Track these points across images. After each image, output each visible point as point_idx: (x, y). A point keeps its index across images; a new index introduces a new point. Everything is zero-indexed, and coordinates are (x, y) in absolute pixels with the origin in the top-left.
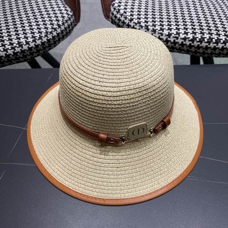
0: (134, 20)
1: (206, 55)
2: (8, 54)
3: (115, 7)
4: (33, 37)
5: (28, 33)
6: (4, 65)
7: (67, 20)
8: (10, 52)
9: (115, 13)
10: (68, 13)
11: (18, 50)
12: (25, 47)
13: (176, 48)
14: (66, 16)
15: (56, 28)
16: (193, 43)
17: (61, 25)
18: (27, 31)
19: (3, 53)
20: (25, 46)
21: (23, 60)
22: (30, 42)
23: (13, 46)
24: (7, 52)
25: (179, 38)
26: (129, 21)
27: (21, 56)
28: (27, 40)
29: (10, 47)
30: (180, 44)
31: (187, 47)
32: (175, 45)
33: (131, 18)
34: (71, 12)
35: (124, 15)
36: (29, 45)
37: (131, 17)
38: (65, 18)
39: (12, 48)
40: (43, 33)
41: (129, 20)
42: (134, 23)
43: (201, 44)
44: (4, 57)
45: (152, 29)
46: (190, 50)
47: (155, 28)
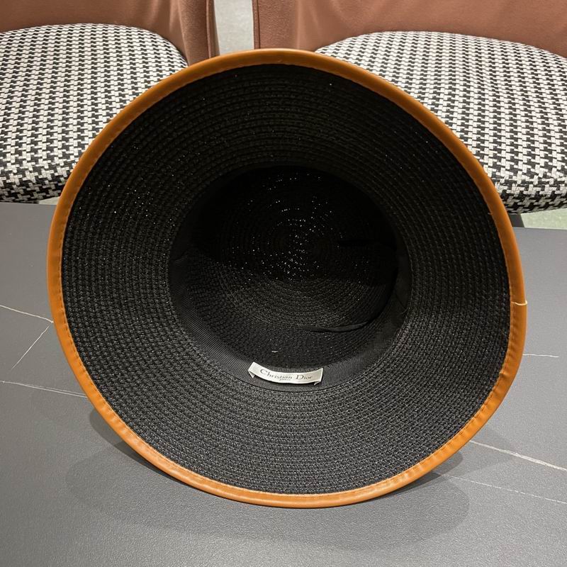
6: (48, 195)
19: (48, 172)
23: (69, 160)
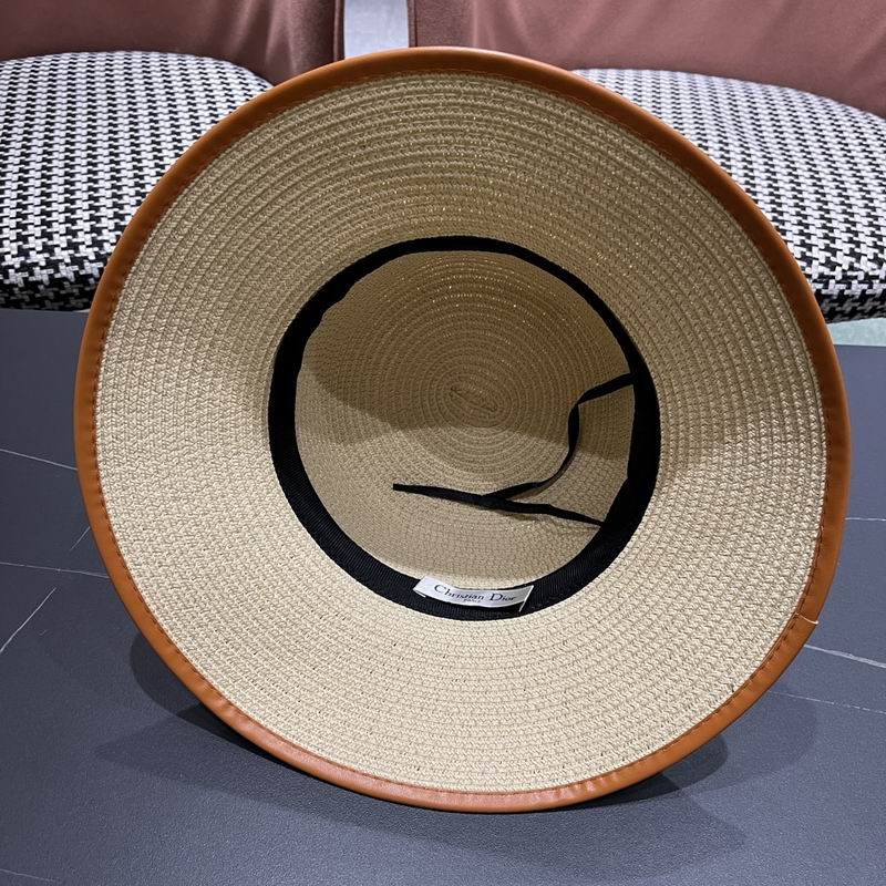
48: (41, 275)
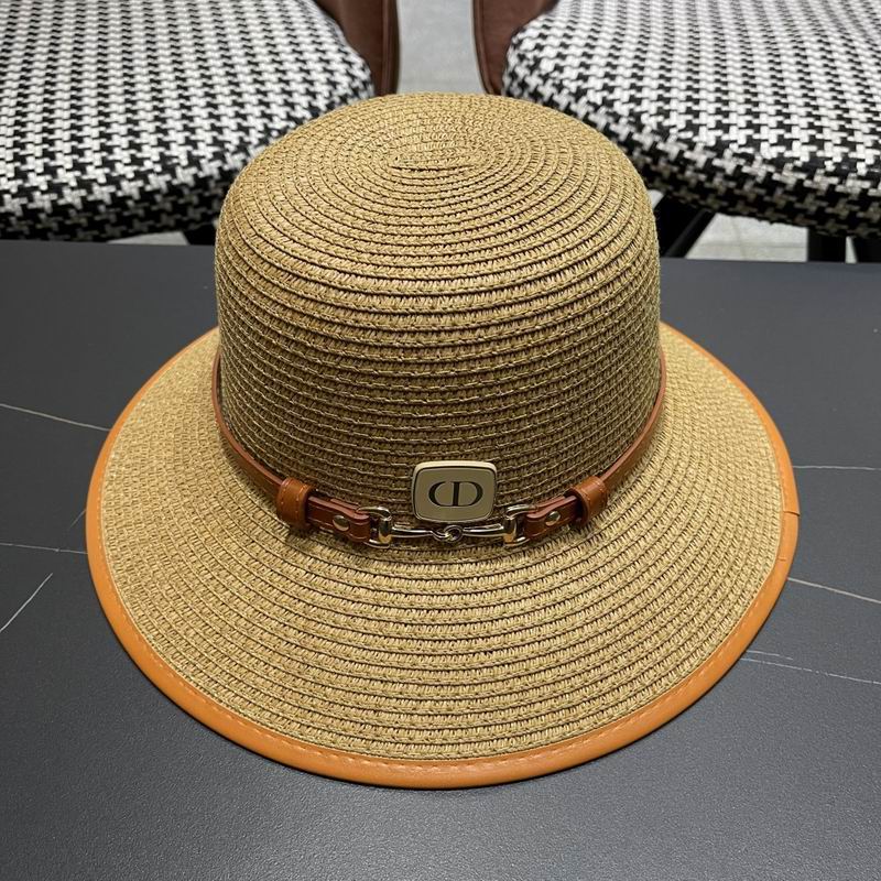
0: (590, 93)
1: (862, 231)
2: (120, 194)
3: (526, 51)
4: (216, 142)
5: (201, 127)
6: (103, 236)
7: (346, 95)
8: (131, 188)
9: (522, 71)
10: (351, 72)
11: (158, 182)
12: (185, 176)
13: (744, 198)
14: (345, 80)
15: (304, 118)
16: (811, 177)
17: (323, 108)
18: (198, 122)
19: (104, 189)
20: (186, 171)
21: (172, 223)
22: (203, 157)
23: (142, 169)
24: (119, 188)
25: (758, 158)
26: (572, 99)
27: (168, 206)
28: (195, 153)
29: (129, 172)
30: (759, 180)
31: (786, 192)
32: (740, 186)
33: (578, 88)
34: (363, 70)
35: (554, 78)
36: (200, 169)
37: (580, 83)
38: (339, 87)
39: (139, 175)
40: (252, 131)
41: (570, 93)
42: (589, 103)
43: (840, 183)
44: (108, 207)
45: (655, 127)
46: (798, 205)
47: (666, 123)
48: (43, 201)
